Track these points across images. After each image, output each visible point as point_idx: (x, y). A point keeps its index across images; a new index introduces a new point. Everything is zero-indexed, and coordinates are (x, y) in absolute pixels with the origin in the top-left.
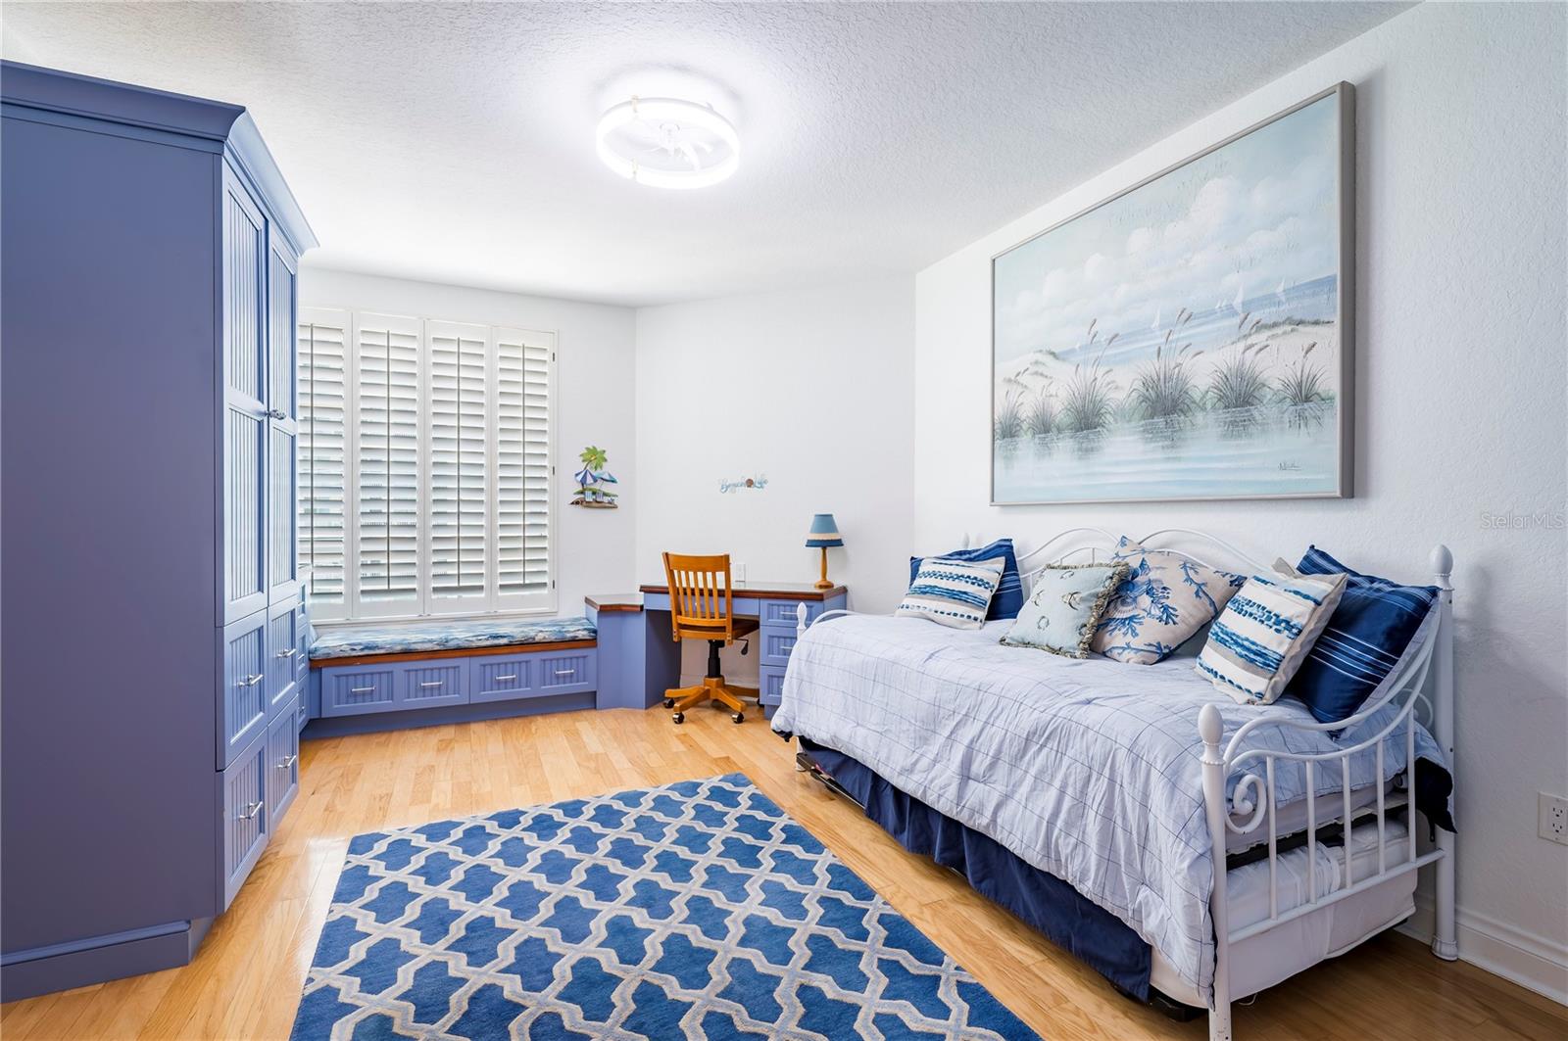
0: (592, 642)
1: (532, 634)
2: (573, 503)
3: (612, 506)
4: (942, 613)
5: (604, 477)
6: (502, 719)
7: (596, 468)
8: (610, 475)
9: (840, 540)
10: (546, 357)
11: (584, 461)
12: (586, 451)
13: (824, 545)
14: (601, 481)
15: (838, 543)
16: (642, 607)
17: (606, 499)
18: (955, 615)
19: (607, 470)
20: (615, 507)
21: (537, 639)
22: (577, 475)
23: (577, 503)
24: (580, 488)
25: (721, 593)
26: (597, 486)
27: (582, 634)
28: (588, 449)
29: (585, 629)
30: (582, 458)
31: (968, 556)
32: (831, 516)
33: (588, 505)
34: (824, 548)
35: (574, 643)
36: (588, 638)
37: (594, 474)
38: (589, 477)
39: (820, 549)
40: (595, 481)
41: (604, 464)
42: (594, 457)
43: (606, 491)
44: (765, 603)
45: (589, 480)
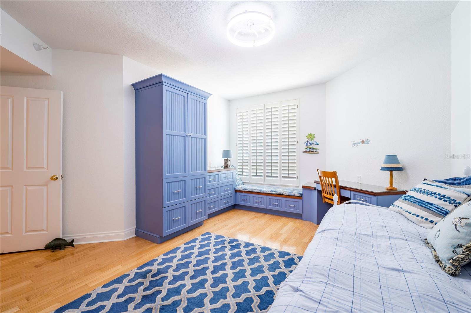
0: (301, 197)
1: (282, 192)
2: (303, 152)
3: (317, 153)
4: (410, 213)
5: (314, 143)
7: (311, 140)
10: (296, 107)
11: (307, 138)
12: (308, 135)
13: (391, 170)
14: (313, 144)
15: (400, 169)
16: (315, 188)
17: (315, 150)
18: (418, 216)
19: (315, 141)
20: (318, 153)
21: (284, 194)
22: (305, 143)
23: (305, 152)
24: (306, 147)
25: (335, 186)
26: (311, 146)
27: (297, 195)
28: (308, 134)
29: (298, 193)
30: (307, 137)
32: (396, 155)
33: (308, 152)
34: (391, 171)
35: (294, 197)
36: (299, 196)
37: (310, 142)
38: (308, 143)
39: (389, 172)
40: (311, 144)
41: (314, 139)
42: (311, 137)
43: (315, 148)
44: (352, 193)
45: (309, 144)
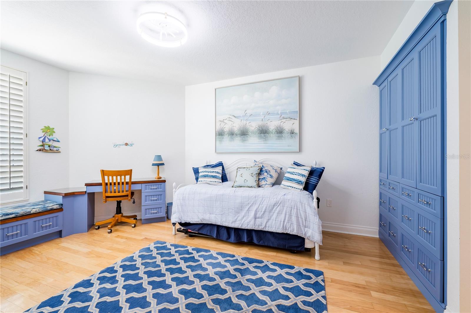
0: (60, 209)
1: (29, 210)
2: (37, 150)
3: (58, 152)
4: (212, 182)
5: (54, 139)
6: (10, 253)
7: (50, 136)
8: (57, 139)
9: (164, 163)
11: (43, 132)
12: (44, 128)
13: (158, 165)
14: (53, 141)
15: (163, 164)
16: (86, 192)
17: (55, 149)
18: (215, 182)
19: (55, 136)
20: (60, 152)
21: (32, 212)
22: (40, 138)
23: (40, 150)
24: (41, 144)
25: (127, 183)
26: (51, 143)
27: (55, 207)
28: (45, 127)
29: (57, 204)
30: (42, 131)
31: (210, 166)
32: (160, 156)
33: (46, 151)
34: (158, 166)
35: (52, 211)
36: (59, 208)
37: (49, 138)
38: (46, 139)
39: (157, 167)
40: (50, 141)
41: (54, 134)
42: (48, 130)
43: (55, 145)
44: (143, 185)
45: (47, 140)
